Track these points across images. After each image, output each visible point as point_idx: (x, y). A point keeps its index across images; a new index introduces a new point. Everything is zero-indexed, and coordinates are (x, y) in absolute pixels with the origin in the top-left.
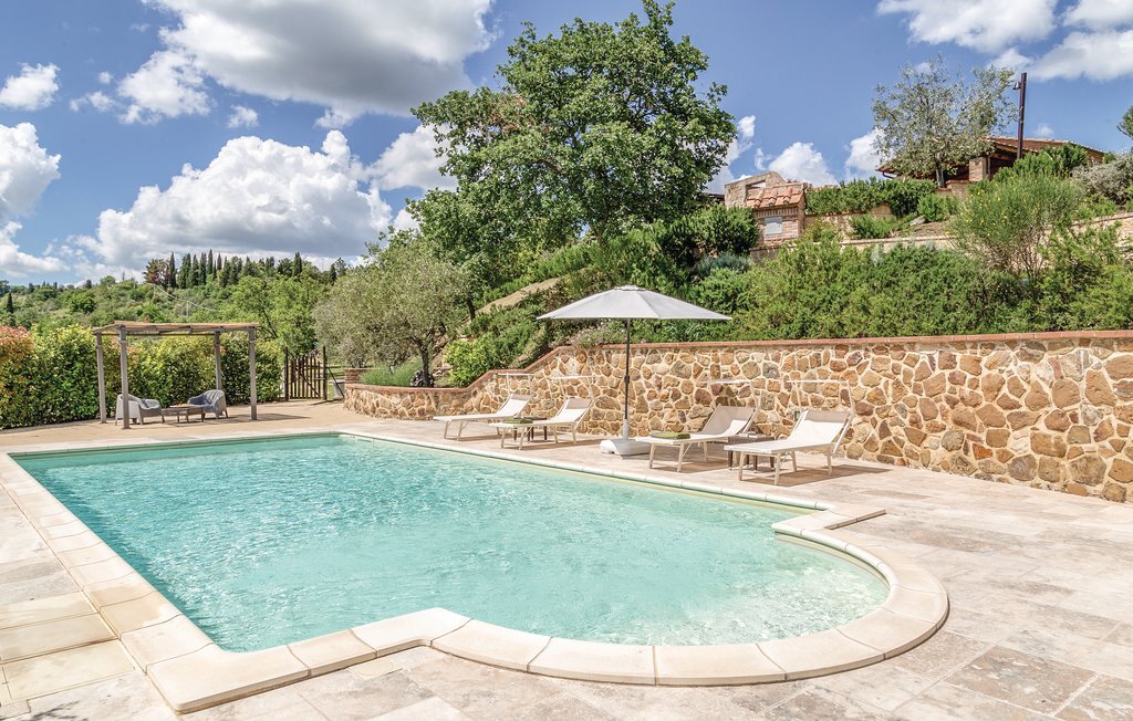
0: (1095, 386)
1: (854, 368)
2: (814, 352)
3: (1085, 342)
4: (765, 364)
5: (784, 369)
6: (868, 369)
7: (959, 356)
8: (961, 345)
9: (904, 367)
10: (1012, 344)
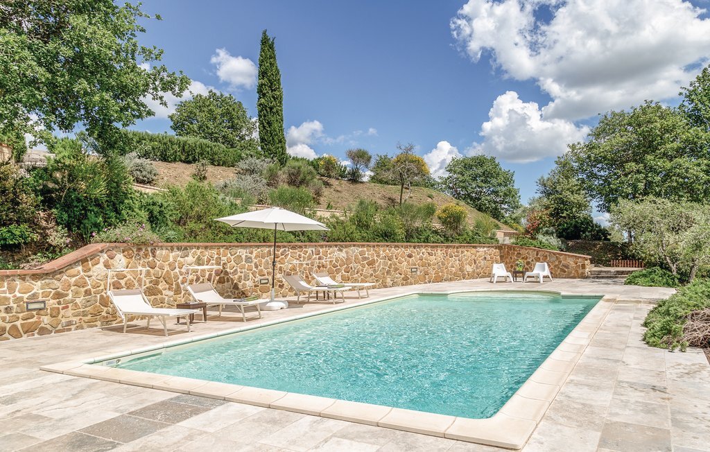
0: (356, 258)
1: (283, 256)
2: (268, 249)
3: (354, 246)
4: (246, 256)
5: (256, 258)
6: (289, 256)
7: (321, 250)
8: (322, 246)
9: (303, 255)
10: (336, 246)
